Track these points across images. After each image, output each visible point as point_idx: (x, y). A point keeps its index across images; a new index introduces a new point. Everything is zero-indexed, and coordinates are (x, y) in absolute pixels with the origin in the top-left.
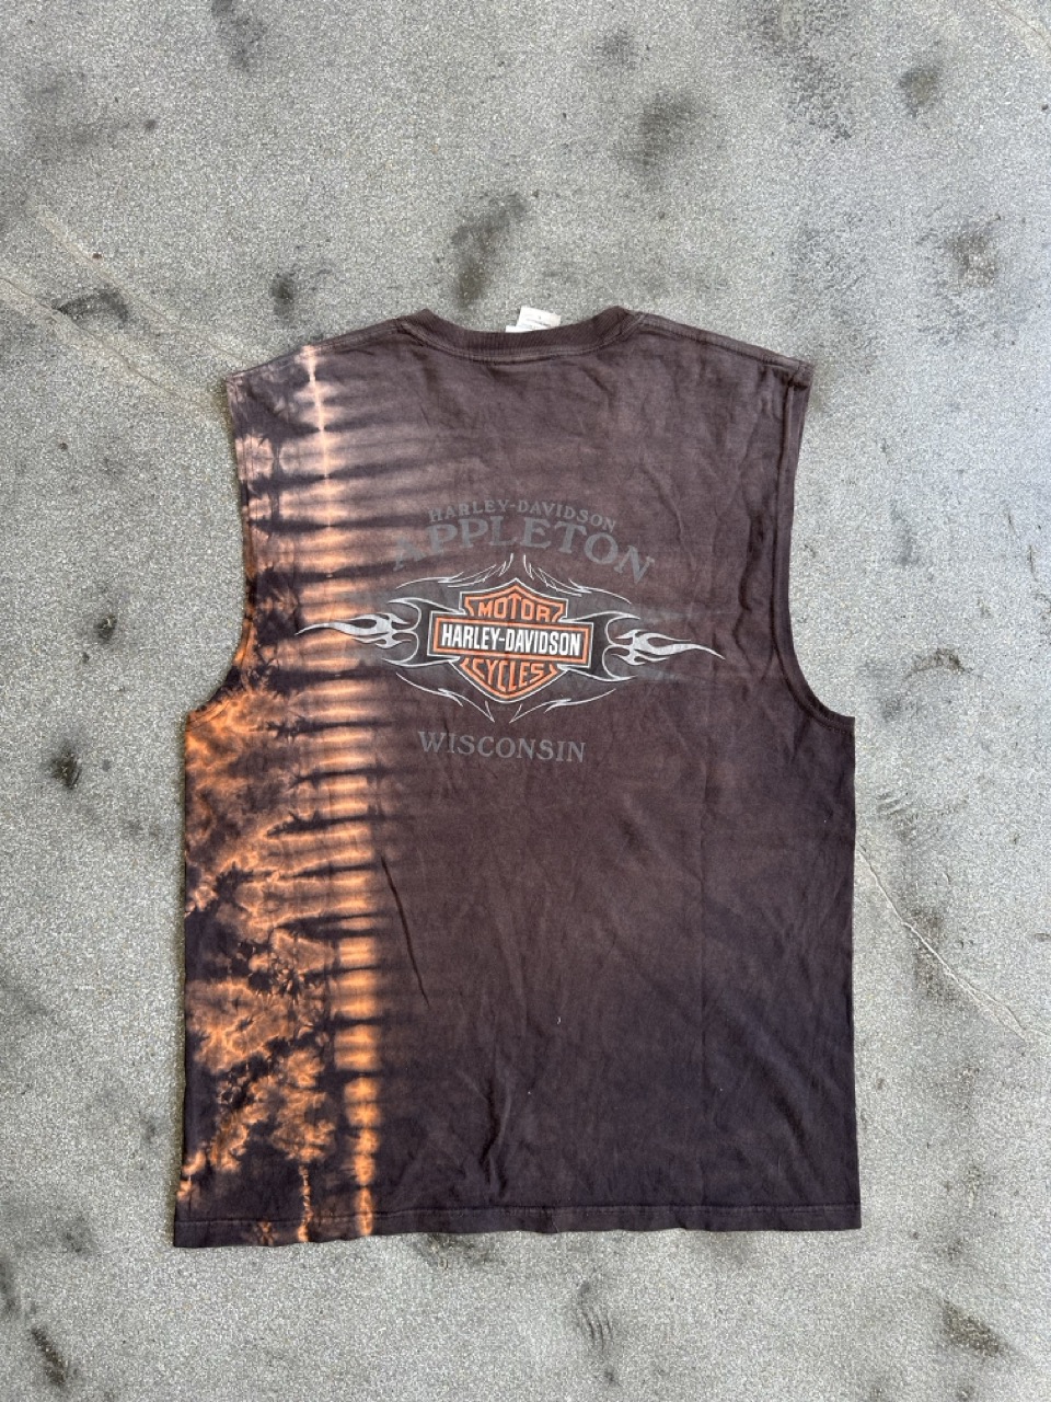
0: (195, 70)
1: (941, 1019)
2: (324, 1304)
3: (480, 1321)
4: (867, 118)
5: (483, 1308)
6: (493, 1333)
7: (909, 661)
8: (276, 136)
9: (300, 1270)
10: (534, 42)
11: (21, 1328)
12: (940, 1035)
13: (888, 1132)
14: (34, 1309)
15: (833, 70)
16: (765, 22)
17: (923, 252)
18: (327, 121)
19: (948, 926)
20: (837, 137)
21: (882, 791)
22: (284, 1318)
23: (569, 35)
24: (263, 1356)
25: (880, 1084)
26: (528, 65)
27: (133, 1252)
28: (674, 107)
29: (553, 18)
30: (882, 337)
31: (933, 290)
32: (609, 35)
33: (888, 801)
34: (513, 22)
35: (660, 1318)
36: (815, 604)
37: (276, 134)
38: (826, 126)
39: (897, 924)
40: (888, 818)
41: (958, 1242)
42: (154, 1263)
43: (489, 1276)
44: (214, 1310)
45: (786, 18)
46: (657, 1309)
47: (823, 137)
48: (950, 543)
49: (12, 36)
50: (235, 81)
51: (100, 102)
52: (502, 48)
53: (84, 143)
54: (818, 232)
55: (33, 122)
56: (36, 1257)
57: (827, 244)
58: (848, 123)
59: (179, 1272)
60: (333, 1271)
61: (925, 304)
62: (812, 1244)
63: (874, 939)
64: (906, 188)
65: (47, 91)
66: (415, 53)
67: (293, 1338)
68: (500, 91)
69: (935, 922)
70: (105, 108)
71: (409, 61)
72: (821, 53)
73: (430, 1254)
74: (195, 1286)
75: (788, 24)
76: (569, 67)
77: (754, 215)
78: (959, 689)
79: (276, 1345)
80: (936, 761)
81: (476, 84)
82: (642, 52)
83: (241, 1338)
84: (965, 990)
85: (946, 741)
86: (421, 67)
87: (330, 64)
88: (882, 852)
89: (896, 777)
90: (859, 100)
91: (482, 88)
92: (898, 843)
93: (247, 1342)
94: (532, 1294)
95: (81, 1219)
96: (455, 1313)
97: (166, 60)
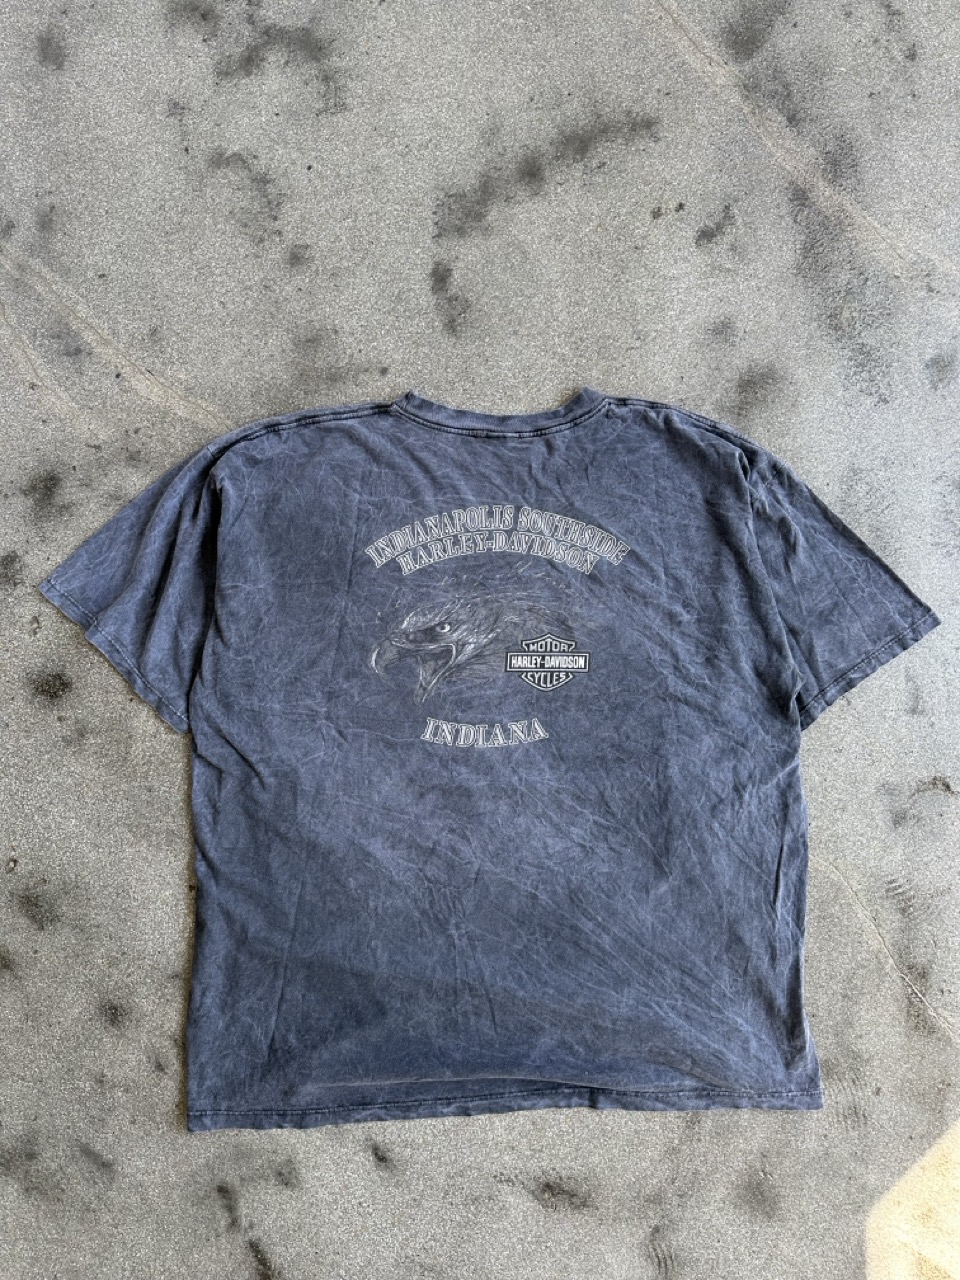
0: (418, 333)
1: (924, 1045)
2: (465, 1232)
3: (578, 1250)
4: (901, 390)
5: (581, 1241)
6: (587, 1259)
7: (913, 784)
8: (474, 384)
9: (449, 1206)
10: (663, 323)
11: (241, 1239)
12: (923, 1057)
13: (882, 1127)
14: (251, 1226)
15: (878, 354)
16: (831, 316)
17: (937, 488)
18: (510, 375)
19: (933, 978)
20: (879, 402)
21: (890, 878)
22: (434, 1240)
23: (689, 320)
24: (418, 1268)
25: (878, 1091)
26: (658, 340)
27: (327, 1187)
28: (762, 375)
29: (677, 306)
30: (905, 548)
31: (943, 516)
32: (717, 321)
33: (894, 885)
34: (648, 308)
35: (709, 1254)
36: (848, 739)
37: (474, 383)
38: (871, 394)
39: (895, 975)
40: (893, 897)
41: (930, 1210)
42: (342, 1197)
43: (586, 1218)
44: (384, 1232)
45: (846, 314)
46: (707, 1248)
47: (869, 401)
48: (947, 700)
49: (286, 299)
50: (446, 342)
51: (349, 351)
52: (640, 327)
53: (335, 381)
54: (862, 470)
55: (299, 363)
56: (255, 1188)
57: (868, 479)
58: (887, 393)
59: (360, 1204)
60: (472, 1208)
61: (937, 526)
62: (823, 1206)
63: (878, 985)
64: (926, 441)
65: (309, 341)
66: (576, 329)
67: (440, 1256)
68: (636, 358)
69: (924, 975)
70: (352, 356)
71: (572, 334)
72: (871, 342)
73: (544, 1200)
74: (371, 1215)
75: (847, 319)
76: (687, 342)
77: (817, 455)
78: (949, 806)
79: (428, 1261)
80: (930, 858)
81: (620, 353)
82: (741, 334)
83: (403, 1255)
84: (943, 1026)
85: (938, 843)
86: (581, 339)
87: (515, 333)
88: (888, 922)
89: (900, 868)
90: (896, 376)
91: (623, 356)
92: (899, 916)
93: (407, 1257)
94: (617, 1232)
95: (290, 1161)
96: (560, 1243)
97: (397, 324)
